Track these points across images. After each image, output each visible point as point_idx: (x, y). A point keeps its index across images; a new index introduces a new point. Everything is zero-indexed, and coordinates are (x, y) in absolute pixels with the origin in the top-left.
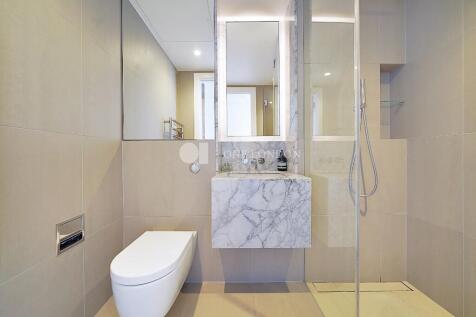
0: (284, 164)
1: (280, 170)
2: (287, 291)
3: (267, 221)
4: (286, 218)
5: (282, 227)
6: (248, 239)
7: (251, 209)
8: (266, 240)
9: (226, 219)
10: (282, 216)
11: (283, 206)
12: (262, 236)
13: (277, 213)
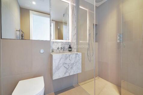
0: (71, 49)
1: (69, 51)
2: (74, 88)
3: (71, 67)
4: (75, 65)
5: (74, 68)
6: (65, 74)
7: (66, 64)
8: (70, 73)
9: (58, 68)
10: (74, 65)
11: (75, 61)
12: (69, 72)
13: (73, 64)
